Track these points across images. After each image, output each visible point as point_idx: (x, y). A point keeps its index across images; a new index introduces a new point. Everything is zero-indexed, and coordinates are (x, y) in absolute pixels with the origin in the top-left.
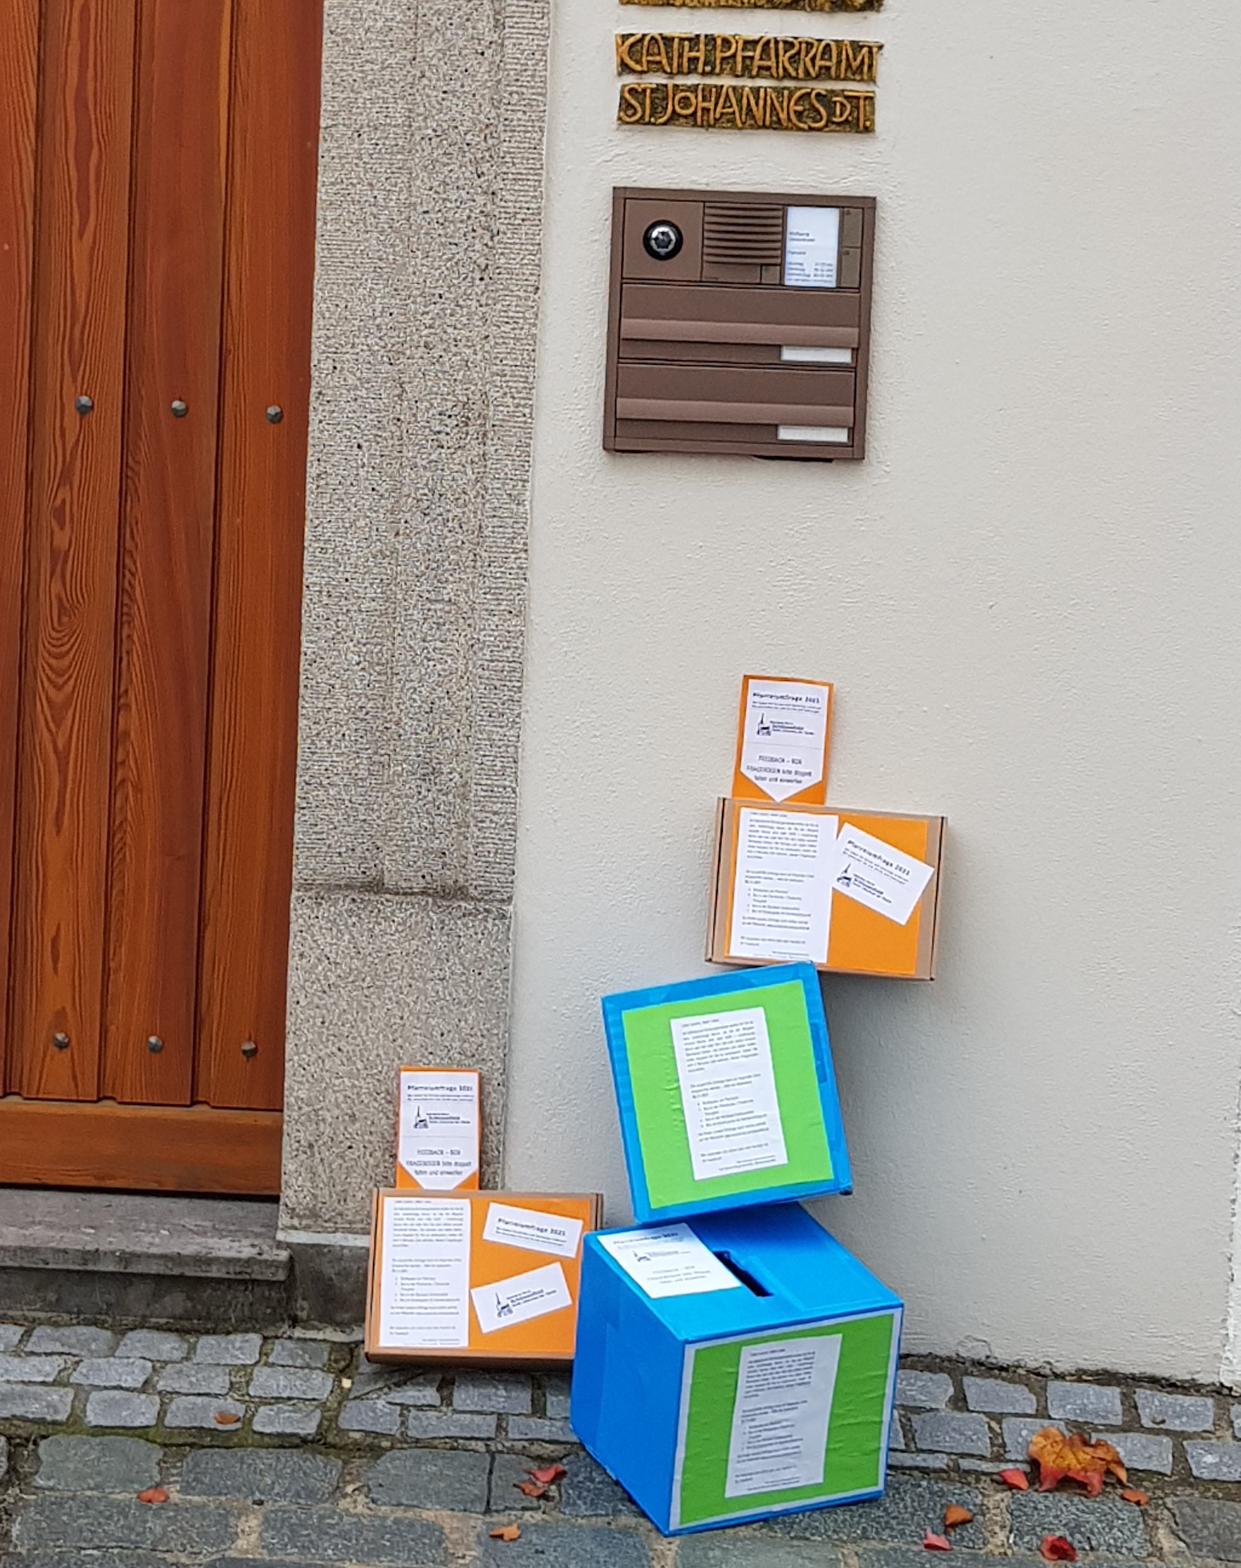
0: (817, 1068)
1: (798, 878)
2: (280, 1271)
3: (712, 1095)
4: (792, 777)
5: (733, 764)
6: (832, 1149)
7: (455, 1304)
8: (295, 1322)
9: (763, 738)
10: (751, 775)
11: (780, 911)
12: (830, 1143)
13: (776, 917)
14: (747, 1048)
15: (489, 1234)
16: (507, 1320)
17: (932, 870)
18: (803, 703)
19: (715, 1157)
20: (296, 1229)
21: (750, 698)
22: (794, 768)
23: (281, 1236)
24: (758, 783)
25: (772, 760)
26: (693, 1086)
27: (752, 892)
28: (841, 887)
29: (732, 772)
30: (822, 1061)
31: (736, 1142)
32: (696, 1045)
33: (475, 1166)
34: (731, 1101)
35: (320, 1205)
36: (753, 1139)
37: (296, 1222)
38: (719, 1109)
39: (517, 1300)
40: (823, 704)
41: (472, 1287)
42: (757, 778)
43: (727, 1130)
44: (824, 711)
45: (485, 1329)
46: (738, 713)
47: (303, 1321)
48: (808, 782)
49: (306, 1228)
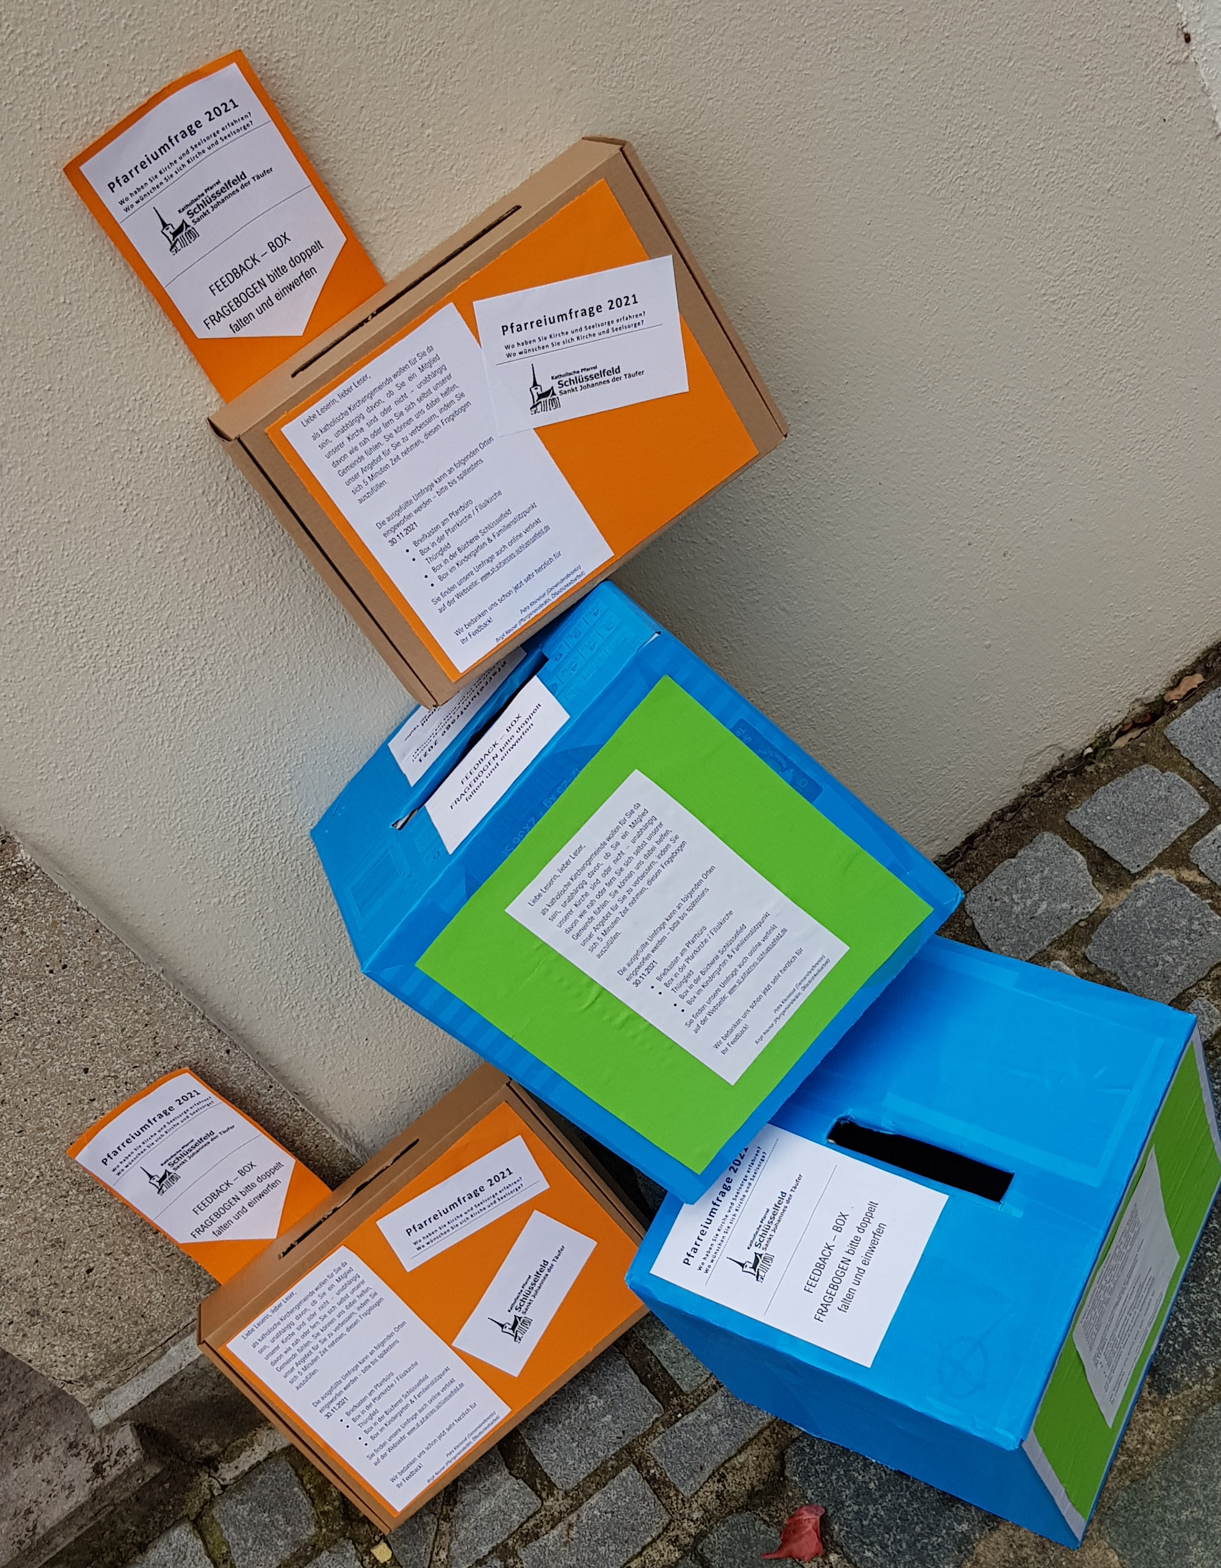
0: (793, 784)
1: (468, 464)
2: (146, 1468)
3: (663, 957)
4: (293, 273)
5: (175, 338)
6: (899, 873)
7: (446, 1379)
8: (211, 1464)
9: (189, 251)
10: (221, 330)
11: (483, 539)
12: (892, 868)
13: (483, 555)
14: (660, 848)
15: (410, 1259)
16: (532, 1336)
17: (669, 258)
18: (208, 128)
19: (735, 1035)
20: (110, 1390)
21: (110, 201)
22: (281, 257)
23: (99, 1418)
24: (244, 333)
25: (236, 273)
26: (621, 972)
27: (415, 552)
28: (548, 417)
29: (182, 355)
30: (791, 764)
31: (751, 987)
32: (577, 911)
33: (289, 1162)
34: (697, 942)
35: (114, 1347)
36: (774, 962)
37: (101, 1385)
38: (689, 967)
39: (524, 1299)
40: (250, 102)
41: (448, 1337)
42: (236, 327)
43: (723, 985)
44: (260, 114)
45: (515, 1371)
46: (109, 243)
47: (218, 1454)
48: (324, 263)
49: (121, 1380)
